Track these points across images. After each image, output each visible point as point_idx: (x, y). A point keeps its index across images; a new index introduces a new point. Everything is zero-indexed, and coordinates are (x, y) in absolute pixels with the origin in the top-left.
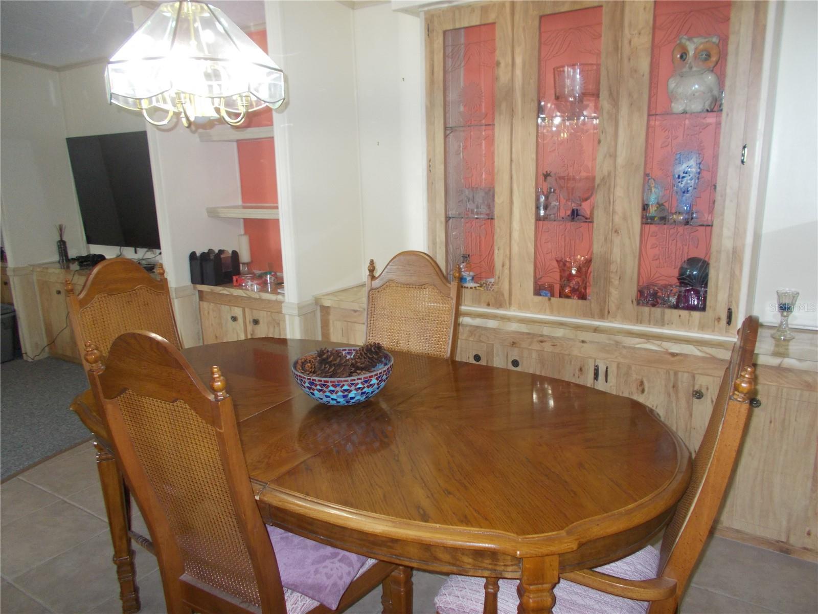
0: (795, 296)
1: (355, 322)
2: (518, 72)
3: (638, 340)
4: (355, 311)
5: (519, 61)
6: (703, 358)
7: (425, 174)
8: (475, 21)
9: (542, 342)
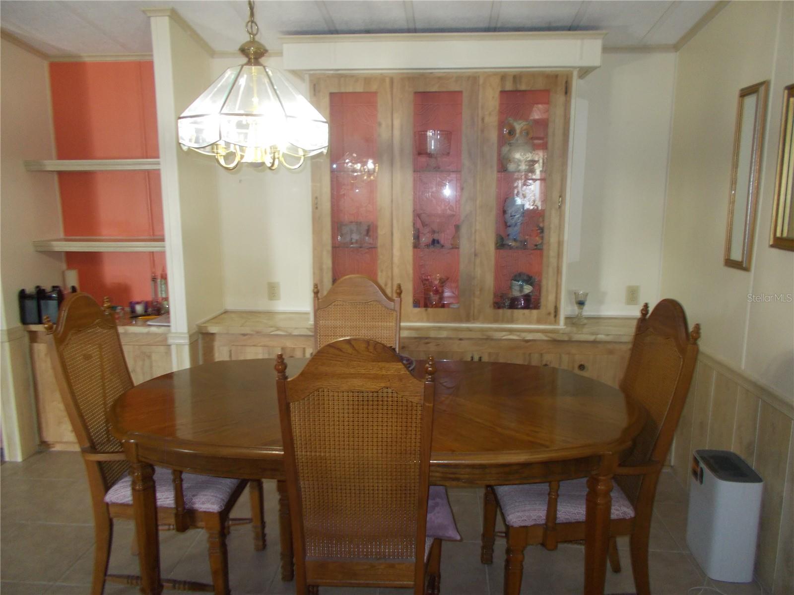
0: (586, 295)
1: (245, 346)
2: (397, 133)
3: (504, 333)
4: (244, 335)
5: (397, 123)
6: (547, 341)
7: (310, 209)
8: (359, 88)
9: (427, 343)
